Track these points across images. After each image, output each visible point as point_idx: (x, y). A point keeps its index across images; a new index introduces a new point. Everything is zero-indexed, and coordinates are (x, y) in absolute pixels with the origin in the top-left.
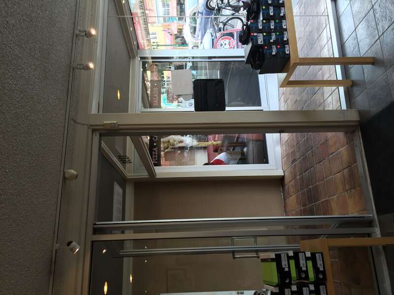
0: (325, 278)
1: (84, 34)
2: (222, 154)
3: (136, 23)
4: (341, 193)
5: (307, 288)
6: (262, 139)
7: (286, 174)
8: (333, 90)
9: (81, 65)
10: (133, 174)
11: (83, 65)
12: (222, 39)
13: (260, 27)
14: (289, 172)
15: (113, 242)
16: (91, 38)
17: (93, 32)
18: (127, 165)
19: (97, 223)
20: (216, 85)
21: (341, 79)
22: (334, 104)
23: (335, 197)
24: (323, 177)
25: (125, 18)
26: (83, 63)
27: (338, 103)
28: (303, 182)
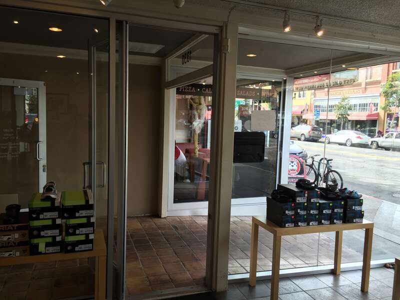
0: (67, 252)
1: (318, 24)
2: (185, 157)
3: (320, 78)
4: (145, 271)
5: (58, 234)
6: (198, 198)
7: (163, 220)
8: (246, 268)
9: (289, 19)
10: (170, 65)
11: (289, 20)
12: (298, 163)
13: (312, 200)
14: (165, 223)
17: (320, 34)
18: (180, 60)
19: (128, 25)
20: (258, 154)
22: (233, 269)
23: (141, 266)
24: (160, 255)
25: (330, 66)
26: (291, 21)
27: (233, 272)
28: (156, 235)
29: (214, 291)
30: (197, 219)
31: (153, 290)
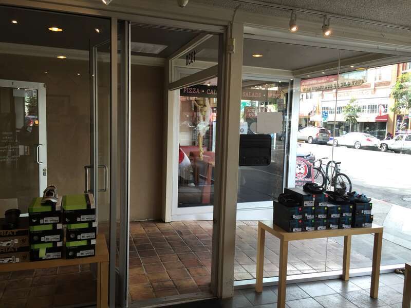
0: (69, 257)
1: (326, 24)
2: (189, 160)
3: (328, 79)
4: (148, 277)
5: (59, 240)
6: (203, 202)
7: (167, 225)
8: (252, 274)
10: (173, 66)
12: (305, 167)
13: (320, 204)
14: (169, 228)
15: (109, 40)
16: (322, 31)
17: (328, 33)
18: (184, 61)
19: (130, 25)
20: (265, 157)
21: (264, 282)
22: (239, 274)
23: (145, 272)
24: (164, 261)
25: (338, 66)
26: (297, 20)
27: (239, 277)
28: (160, 241)
29: (219, 297)
31: (157, 297)
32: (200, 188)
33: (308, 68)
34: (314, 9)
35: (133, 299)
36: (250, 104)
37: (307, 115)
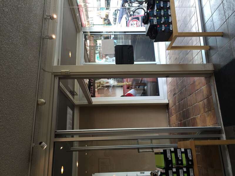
0: (193, 164)
1: (50, 18)
2: (132, 90)
3: (81, 11)
4: (202, 114)
5: (182, 170)
6: (156, 81)
7: (170, 102)
8: (198, 52)
10: (78, 102)
11: (48, 36)
12: (132, 21)
13: (155, 14)
14: (172, 101)
15: (67, 142)
16: (54, 20)
17: (55, 16)
18: (75, 96)
19: (57, 131)
20: (128, 49)
21: (203, 45)
22: (199, 60)
23: (199, 116)
24: (192, 104)
25: (74, 8)
26: (49, 35)
27: (201, 59)
28: (180, 107)
29: (213, 72)
30: (169, 81)
31: (214, 109)
32: (148, 83)
33: (76, 24)
34: (41, 26)
35: (216, 123)
36: (97, 54)
37: (102, 19)
